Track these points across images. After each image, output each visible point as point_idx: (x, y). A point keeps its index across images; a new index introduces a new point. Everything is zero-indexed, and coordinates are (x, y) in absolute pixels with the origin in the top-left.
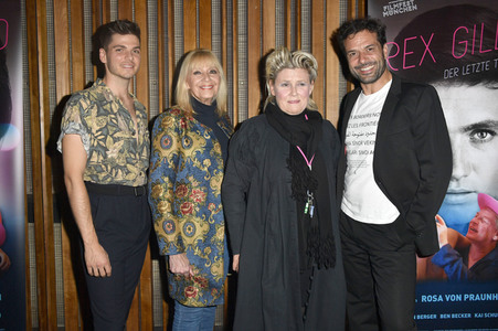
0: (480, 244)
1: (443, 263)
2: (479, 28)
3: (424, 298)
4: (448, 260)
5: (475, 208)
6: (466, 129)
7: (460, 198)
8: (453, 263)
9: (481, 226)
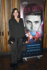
0: (36, 38)
1: (31, 41)
2: (36, 7)
3: (29, 46)
4: (32, 40)
5: (36, 33)
6: (35, 22)
7: (34, 32)
8: (33, 41)
9: (36, 36)
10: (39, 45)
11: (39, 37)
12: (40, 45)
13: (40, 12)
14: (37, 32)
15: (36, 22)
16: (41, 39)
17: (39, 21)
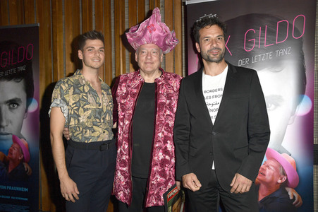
10: (21, 189)
11: (23, 160)
12: (27, 190)
13: (22, 68)
14: (15, 139)
15: (13, 103)
16: (28, 167)
17: (20, 100)
